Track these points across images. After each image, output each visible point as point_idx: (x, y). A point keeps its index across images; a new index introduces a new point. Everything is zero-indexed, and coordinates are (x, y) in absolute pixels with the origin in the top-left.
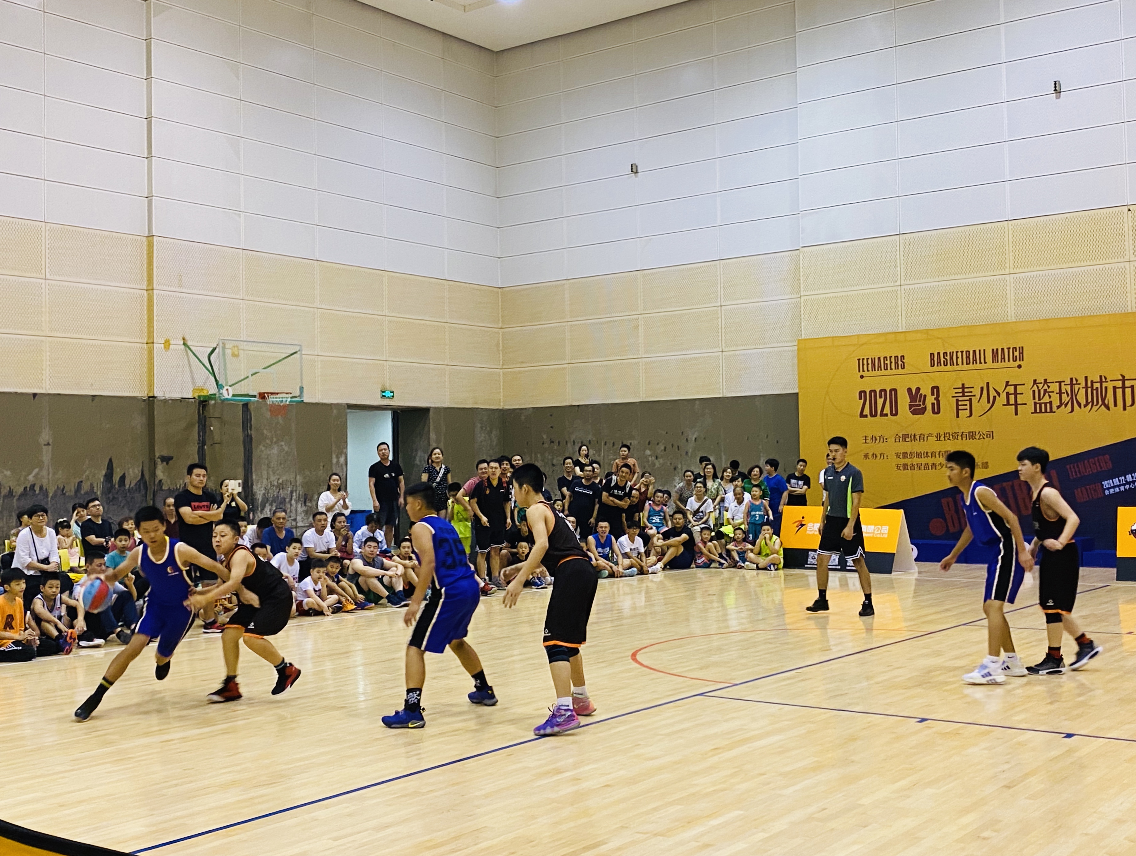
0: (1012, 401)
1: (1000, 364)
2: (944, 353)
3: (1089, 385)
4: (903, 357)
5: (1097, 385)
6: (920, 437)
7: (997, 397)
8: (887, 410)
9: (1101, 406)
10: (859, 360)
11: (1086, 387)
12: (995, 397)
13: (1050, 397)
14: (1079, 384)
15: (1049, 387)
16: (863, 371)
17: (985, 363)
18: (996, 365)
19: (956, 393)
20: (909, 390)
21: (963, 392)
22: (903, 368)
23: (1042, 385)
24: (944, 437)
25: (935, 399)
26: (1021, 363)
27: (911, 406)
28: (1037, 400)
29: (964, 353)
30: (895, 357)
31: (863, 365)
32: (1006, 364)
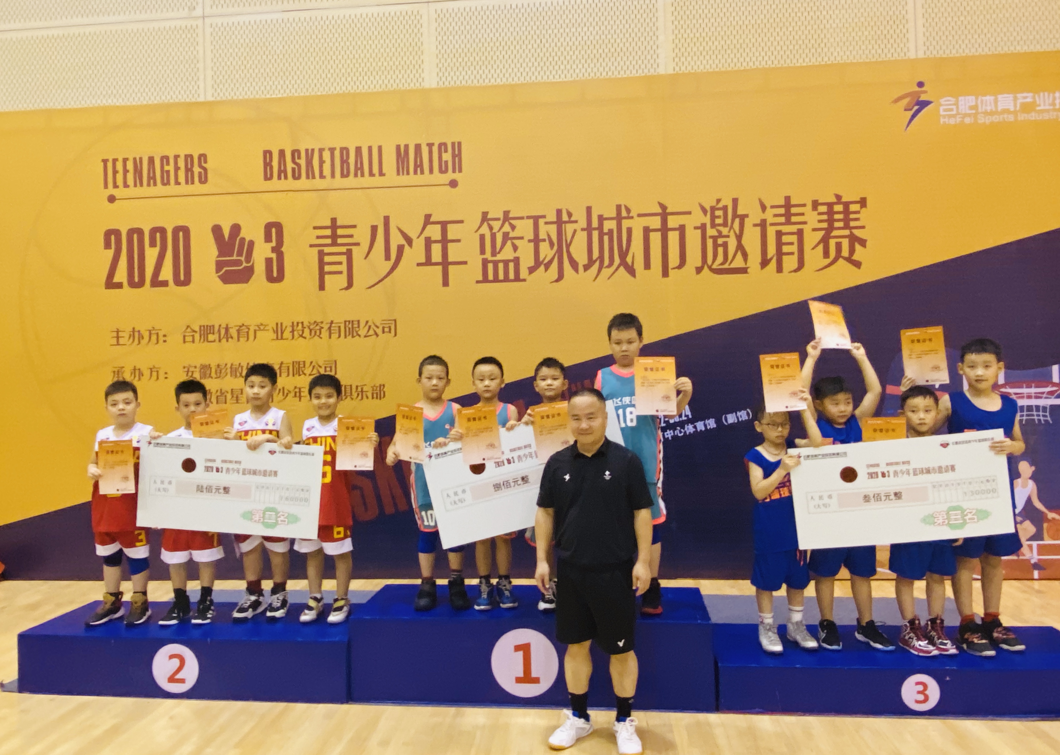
0: (437, 255)
1: (412, 179)
2: (293, 152)
3: (595, 224)
4: (203, 157)
5: (609, 225)
6: (238, 331)
7: (407, 247)
8: (167, 273)
9: (617, 269)
10: (105, 161)
11: (589, 229)
12: (400, 249)
13: (515, 248)
14: (576, 222)
15: (513, 227)
16: (116, 186)
17: (381, 174)
18: (404, 179)
19: (318, 237)
20: (217, 230)
21: (334, 237)
22: (204, 180)
23: (500, 222)
24: (293, 331)
25: (273, 250)
26: (457, 176)
27: (219, 265)
28: (488, 255)
29: (337, 153)
30: (186, 156)
31: (115, 172)
32: (426, 178)
